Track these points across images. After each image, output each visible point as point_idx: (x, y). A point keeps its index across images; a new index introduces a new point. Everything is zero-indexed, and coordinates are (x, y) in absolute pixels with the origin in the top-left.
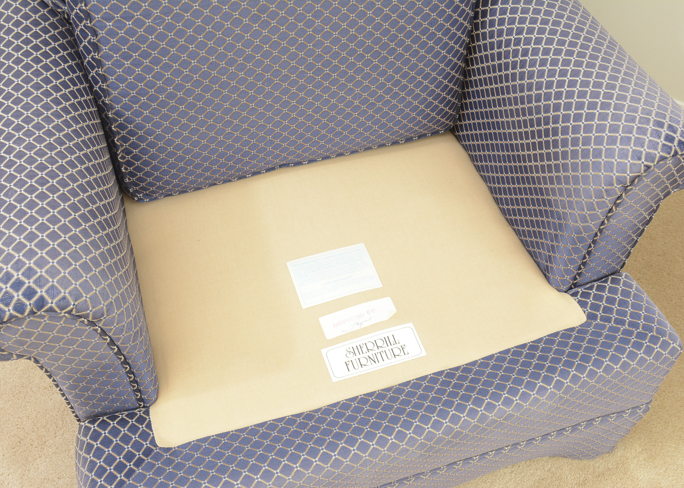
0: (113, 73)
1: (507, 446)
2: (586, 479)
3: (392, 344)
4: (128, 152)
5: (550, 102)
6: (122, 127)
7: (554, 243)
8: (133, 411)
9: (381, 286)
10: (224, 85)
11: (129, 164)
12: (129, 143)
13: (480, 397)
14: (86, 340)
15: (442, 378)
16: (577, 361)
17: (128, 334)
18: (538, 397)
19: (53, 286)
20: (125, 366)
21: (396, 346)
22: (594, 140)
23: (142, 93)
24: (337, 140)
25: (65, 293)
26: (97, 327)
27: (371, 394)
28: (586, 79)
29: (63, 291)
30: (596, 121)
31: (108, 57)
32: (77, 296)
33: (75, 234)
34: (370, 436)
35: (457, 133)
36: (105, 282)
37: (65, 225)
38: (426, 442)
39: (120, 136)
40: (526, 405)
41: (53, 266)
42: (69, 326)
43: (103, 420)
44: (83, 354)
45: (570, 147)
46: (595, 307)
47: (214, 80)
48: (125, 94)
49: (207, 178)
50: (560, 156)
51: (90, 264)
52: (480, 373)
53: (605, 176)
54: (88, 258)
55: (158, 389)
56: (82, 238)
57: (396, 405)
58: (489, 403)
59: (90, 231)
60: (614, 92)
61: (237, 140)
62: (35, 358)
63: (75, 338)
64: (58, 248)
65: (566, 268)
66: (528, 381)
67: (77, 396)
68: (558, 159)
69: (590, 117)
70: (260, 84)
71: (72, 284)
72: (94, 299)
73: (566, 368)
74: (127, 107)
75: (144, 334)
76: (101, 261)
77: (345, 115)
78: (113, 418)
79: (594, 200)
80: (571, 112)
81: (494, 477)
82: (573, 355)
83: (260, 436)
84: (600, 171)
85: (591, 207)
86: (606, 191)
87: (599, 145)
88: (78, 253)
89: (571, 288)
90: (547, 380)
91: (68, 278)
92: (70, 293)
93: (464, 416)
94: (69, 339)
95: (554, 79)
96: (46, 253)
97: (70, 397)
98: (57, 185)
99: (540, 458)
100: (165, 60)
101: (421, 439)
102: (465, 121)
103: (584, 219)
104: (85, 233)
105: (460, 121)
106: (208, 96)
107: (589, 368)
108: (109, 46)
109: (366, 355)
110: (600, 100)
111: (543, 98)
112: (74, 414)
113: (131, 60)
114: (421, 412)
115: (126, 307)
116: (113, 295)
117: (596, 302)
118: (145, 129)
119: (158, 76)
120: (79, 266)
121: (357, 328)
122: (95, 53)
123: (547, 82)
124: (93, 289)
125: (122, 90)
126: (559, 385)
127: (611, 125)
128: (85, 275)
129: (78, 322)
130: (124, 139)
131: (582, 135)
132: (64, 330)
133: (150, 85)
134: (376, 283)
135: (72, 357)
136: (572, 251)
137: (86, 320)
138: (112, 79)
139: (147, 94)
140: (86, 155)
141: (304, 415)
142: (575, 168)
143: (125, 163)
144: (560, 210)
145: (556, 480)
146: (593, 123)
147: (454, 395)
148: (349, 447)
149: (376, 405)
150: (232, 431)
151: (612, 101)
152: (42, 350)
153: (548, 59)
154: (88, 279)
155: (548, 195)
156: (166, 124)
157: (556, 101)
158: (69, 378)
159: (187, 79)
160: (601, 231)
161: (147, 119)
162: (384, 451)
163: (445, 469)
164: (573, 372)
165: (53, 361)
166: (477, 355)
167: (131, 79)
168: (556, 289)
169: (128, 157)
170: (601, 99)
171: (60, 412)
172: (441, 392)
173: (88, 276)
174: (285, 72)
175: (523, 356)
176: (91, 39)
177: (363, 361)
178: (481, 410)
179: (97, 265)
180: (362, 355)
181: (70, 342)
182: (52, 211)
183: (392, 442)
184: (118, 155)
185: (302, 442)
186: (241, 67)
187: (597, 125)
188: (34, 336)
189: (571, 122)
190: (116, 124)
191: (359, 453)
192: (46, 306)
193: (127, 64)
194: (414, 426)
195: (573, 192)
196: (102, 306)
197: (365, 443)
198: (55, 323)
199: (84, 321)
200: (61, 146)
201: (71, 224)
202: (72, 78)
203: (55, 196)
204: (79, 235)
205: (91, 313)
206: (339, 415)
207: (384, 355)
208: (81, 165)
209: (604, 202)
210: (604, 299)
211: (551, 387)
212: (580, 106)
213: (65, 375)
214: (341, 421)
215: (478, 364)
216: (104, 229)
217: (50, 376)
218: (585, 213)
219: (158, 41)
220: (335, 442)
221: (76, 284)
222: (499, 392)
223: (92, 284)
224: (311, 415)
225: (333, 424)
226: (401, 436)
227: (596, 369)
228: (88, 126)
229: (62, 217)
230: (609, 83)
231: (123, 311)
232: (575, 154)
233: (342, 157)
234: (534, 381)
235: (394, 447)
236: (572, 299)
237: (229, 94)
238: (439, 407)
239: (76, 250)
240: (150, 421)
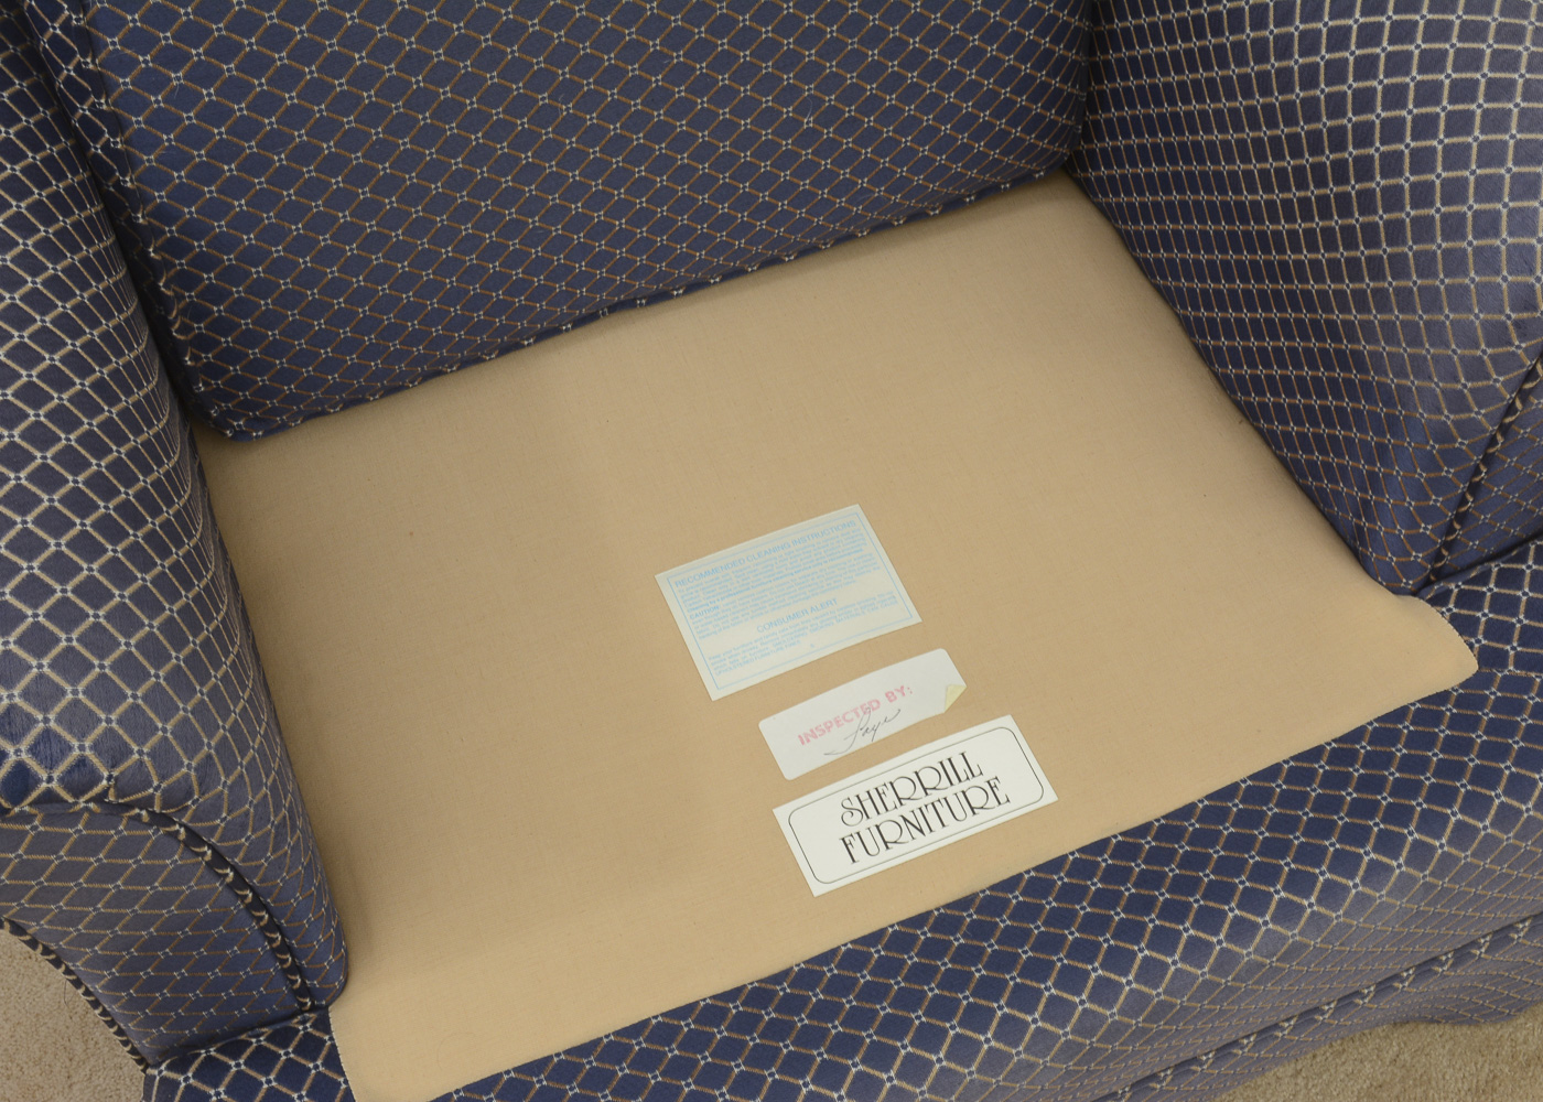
0: (139, 106)
1: (1288, 1020)
2: (1495, 1077)
3: (963, 777)
4: (197, 313)
5: (1345, 88)
6: (175, 247)
7: (1378, 467)
8: (284, 1024)
9: (917, 619)
10: (447, 111)
11: (203, 343)
12: (199, 288)
13: (1211, 904)
14: (149, 862)
15: (1105, 861)
16: (1464, 786)
17: (259, 833)
18: (1368, 891)
19: (47, 733)
20: (258, 914)
21: (973, 781)
22: (1476, 188)
23: (224, 152)
24: (761, 225)
25: (82, 748)
26: (177, 827)
27: (919, 920)
28: (1440, 17)
29: (75, 743)
30: (1477, 133)
31: (124, 65)
32: (113, 751)
33: (91, 578)
34: (929, 1038)
35: (1080, 174)
36: (185, 702)
37: (59, 555)
38: (1080, 1040)
39: (172, 272)
40: (1336, 916)
41: (41, 676)
42: (100, 832)
43: (209, 1058)
44: (144, 900)
45: (1408, 209)
46: (1499, 631)
47: (421, 100)
48: (176, 159)
49: (419, 361)
50: (1383, 235)
51: (141, 658)
52: (1205, 838)
53: (1511, 286)
54: (133, 642)
55: (347, 958)
56: (110, 586)
57: (991, 947)
58: (1237, 921)
59: (128, 564)
60: (1520, 48)
61: (493, 251)
62: (11, 922)
63: (120, 861)
64: (48, 624)
65: (1413, 532)
66: (1336, 850)
67: (132, 1004)
68: (1377, 244)
69: (1460, 123)
70: (543, 98)
71: (100, 720)
72: (163, 756)
73: (1435, 808)
74: (186, 194)
75: (299, 823)
76: (168, 646)
77: (779, 157)
78: (234, 1049)
79: (1485, 351)
80: (1404, 113)
81: (1249, 1092)
82: (1451, 770)
83: (633, 1061)
84: (1497, 272)
85: (1475, 369)
86: (1518, 324)
87: (1489, 200)
88: (105, 630)
89: (1427, 583)
90: (1389, 844)
91: (86, 707)
92: (95, 747)
93: (1174, 962)
94: (102, 867)
95: (1351, 22)
96: (19, 642)
97: (115, 1009)
98: (24, 444)
99: (1367, 1031)
100: (281, 58)
101: (1065, 1033)
102: (1101, 139)
103: (1457, 402)
104: (115, 571)
105: (1089, 140)
106: (405, 143)
107: (1497, 802)
108: (121, 34)
109: (895, 815)
110: (1483, 75)
111: (1322, 77)
112: (128, 1048)
113: (186, 68)
114: (1060, 960)
115: (249, 763)
116: (210, 737)
117: (1501, 618)
118: (241, 247)
119: (266, 104)
120: (112, 667)
121: (863, 742)
122: (84, 55)
123: (1331, 31)
124: (157, 729)
125: (167, 149)
126: (1421, 854)
127: (1519, 144)
128: (129, 693)
129: (124, 821)
130: (186, 280)
131: (1439, 174)
132: (88, 846)
133: (245, 129)
134: (901, 613)
135: (114, 911)
136: (1428, 489)
137: (144, 813)
138: (138, 121)
139: (239, 155)
140: (90, 347)
141: (746, 991)
142: (1426, 265)
143: (191, 343)
144: (1391, 380)
145: (1416, 1086)
146: (1470, 140)
147: (1142, 905)
148: (877, 1073)
149: (934, 949)
150: (558, 1055)
151: (1516, 76)
152: (32, 900)
153: (1382, 25)
154: (140, 702)
155: (1353, 339)
156: (297, 229)
157: (1361, 84)
158: (108, 962)
159: (345, 103)
160: (1505, 429)
161: (244, 222)
162: (971, 1073)
163: (1128, 1095)
164: (1455, 815)
165: (62, 924)
166: (1192, 788)
167: (190, 117)
168: (1388, 587)
169: (200, 327)
170: (1486, 70)
171: (76, 1019)
172: (1107, 899)
173: (139, 694)
174: (609, 59)
175: (1318, 781)
176: (70, 18)
177: (891, 832)
178: (1219, 941)
179: (159, 658)
180: (885, 816)
181: (107, 873)
182: (19, 519)
183: (990, 1048)
184: (172, 323)
185: (750, 1069)
186: (490, 59)
187: (1482, 145)
188: (9, 869)
189: (1439, 170)
190: (159, 242)
191: (904, 1085)
192: (33, 789)
193: (177, 77)
194: (1044, 1000)
195: (1423, 331)
196: (184, 770)
197: (918, 1057)
198: (64, 830)
199: (139, 815)
200: (20, 328)
201: (75, 552)
202: (27, 130)
203: (23, 475)
204: (101, 578)
205: (158, 794)
206: (840, 986)
207: (943, 811)
208: (83, 376)
209: (1513, 353)
210: (1522, 608)
211: (1401, 860)
212: (1428, 94)
213: (98, 957)
214: (849, 1002)
215: (1198, 812)
216: (164, 553)
217: (57, 963)
218: (1460, 387)
219: (256, 10)
220: (837, 1063)
221: (109, 721)
222: (1263, 888)
223: (152, 715)
224: (765, 990)
225: (825, 1011)
226: (1011, 1030)
227: (1516, 804)
228: (85, 261)
229: (50, 534)
230: (1505, 24)
231: (241, 776)
232: (1423, 229)
233: (777, 268)
234: (1353, 849)
235: (995, 1061)
236: (1432, 612)
237: (462, 133)
238: (1107, 941)
239: (99, 624)
240: (334, 1047)
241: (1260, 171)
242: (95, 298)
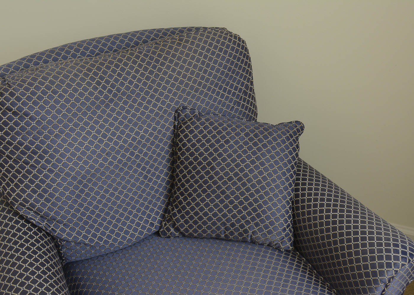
22: (362, 259)
45: (348, 265)
50: (343, 270)
53: (373, 279)
68: (342, 273)
84: (370, 277)
87: (365, 262)
127: (369, 250)
142: (354, 276)
195: (348, 284)
232: (352, 269)
241: (314, 258)
242: (52, 255)
